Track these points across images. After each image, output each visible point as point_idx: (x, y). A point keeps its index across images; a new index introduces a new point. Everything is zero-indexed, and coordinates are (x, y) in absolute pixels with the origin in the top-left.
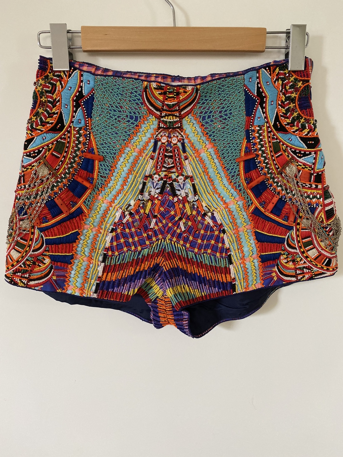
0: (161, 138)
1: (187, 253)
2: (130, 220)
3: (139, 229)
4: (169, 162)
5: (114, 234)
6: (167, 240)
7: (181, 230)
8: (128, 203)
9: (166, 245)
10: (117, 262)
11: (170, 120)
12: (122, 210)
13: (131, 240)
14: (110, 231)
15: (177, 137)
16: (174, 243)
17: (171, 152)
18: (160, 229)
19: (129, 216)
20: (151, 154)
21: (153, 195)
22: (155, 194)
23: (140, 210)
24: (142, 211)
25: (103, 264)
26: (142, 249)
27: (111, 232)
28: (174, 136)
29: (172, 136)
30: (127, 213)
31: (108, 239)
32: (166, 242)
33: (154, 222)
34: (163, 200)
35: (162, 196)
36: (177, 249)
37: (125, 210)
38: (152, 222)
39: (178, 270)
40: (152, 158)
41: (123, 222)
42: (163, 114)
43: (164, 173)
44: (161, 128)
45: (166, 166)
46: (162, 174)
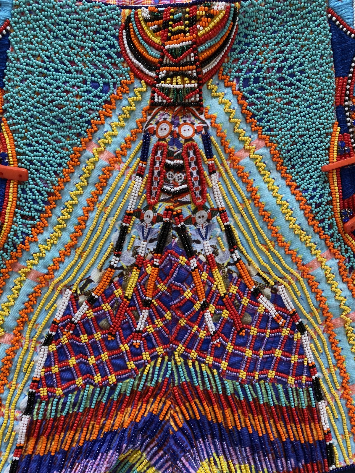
0: (157, 128)
1: (223, 384)
2: (91, 314)
3: (110, 334)
4: (177, 180)
5: (53, 347)
6: (177, 358)
7: (208, 331)
8: (86, 274)
9: (174, 369)
10: (61, 412)
11: (176, 86)
12: (71, 292)
13: (92, 360)
14: (43, 340)
15: (193, 124)
16: (193, 363)
17: (179, 157)
18: (159, 332)
19: (87, 307)
20: (138, 164)
21: (142, 255)
22: (147, 252)
23: (113, 291)
24: (118, 292)
25: (26, 419)
26: (118, 380)
27: (47, 343)
28: (185, 121)
29: (181, 122)
30: (81, 299)
31: (40, 358)
32: (173, 361)
33: (146, 316)
34: (164, 267)
35: (161, 257)
36: (199, 376)
37: (79, 292)
38: (141, 316)
39: (203, 424)
40: (140, 173)
41: (73, 319)
42: (161, 73)
43: (165, 205)
44: (158, 104)
45: (169, 189)
46: (160, 207)
